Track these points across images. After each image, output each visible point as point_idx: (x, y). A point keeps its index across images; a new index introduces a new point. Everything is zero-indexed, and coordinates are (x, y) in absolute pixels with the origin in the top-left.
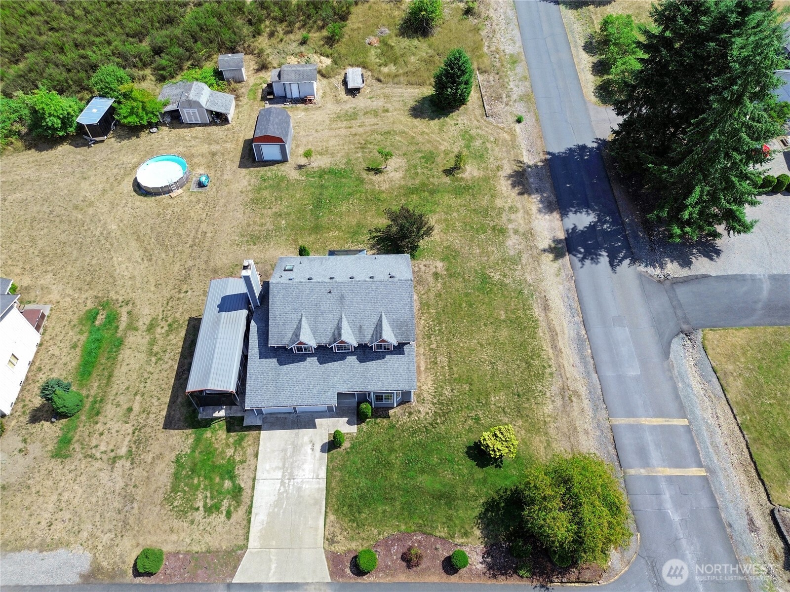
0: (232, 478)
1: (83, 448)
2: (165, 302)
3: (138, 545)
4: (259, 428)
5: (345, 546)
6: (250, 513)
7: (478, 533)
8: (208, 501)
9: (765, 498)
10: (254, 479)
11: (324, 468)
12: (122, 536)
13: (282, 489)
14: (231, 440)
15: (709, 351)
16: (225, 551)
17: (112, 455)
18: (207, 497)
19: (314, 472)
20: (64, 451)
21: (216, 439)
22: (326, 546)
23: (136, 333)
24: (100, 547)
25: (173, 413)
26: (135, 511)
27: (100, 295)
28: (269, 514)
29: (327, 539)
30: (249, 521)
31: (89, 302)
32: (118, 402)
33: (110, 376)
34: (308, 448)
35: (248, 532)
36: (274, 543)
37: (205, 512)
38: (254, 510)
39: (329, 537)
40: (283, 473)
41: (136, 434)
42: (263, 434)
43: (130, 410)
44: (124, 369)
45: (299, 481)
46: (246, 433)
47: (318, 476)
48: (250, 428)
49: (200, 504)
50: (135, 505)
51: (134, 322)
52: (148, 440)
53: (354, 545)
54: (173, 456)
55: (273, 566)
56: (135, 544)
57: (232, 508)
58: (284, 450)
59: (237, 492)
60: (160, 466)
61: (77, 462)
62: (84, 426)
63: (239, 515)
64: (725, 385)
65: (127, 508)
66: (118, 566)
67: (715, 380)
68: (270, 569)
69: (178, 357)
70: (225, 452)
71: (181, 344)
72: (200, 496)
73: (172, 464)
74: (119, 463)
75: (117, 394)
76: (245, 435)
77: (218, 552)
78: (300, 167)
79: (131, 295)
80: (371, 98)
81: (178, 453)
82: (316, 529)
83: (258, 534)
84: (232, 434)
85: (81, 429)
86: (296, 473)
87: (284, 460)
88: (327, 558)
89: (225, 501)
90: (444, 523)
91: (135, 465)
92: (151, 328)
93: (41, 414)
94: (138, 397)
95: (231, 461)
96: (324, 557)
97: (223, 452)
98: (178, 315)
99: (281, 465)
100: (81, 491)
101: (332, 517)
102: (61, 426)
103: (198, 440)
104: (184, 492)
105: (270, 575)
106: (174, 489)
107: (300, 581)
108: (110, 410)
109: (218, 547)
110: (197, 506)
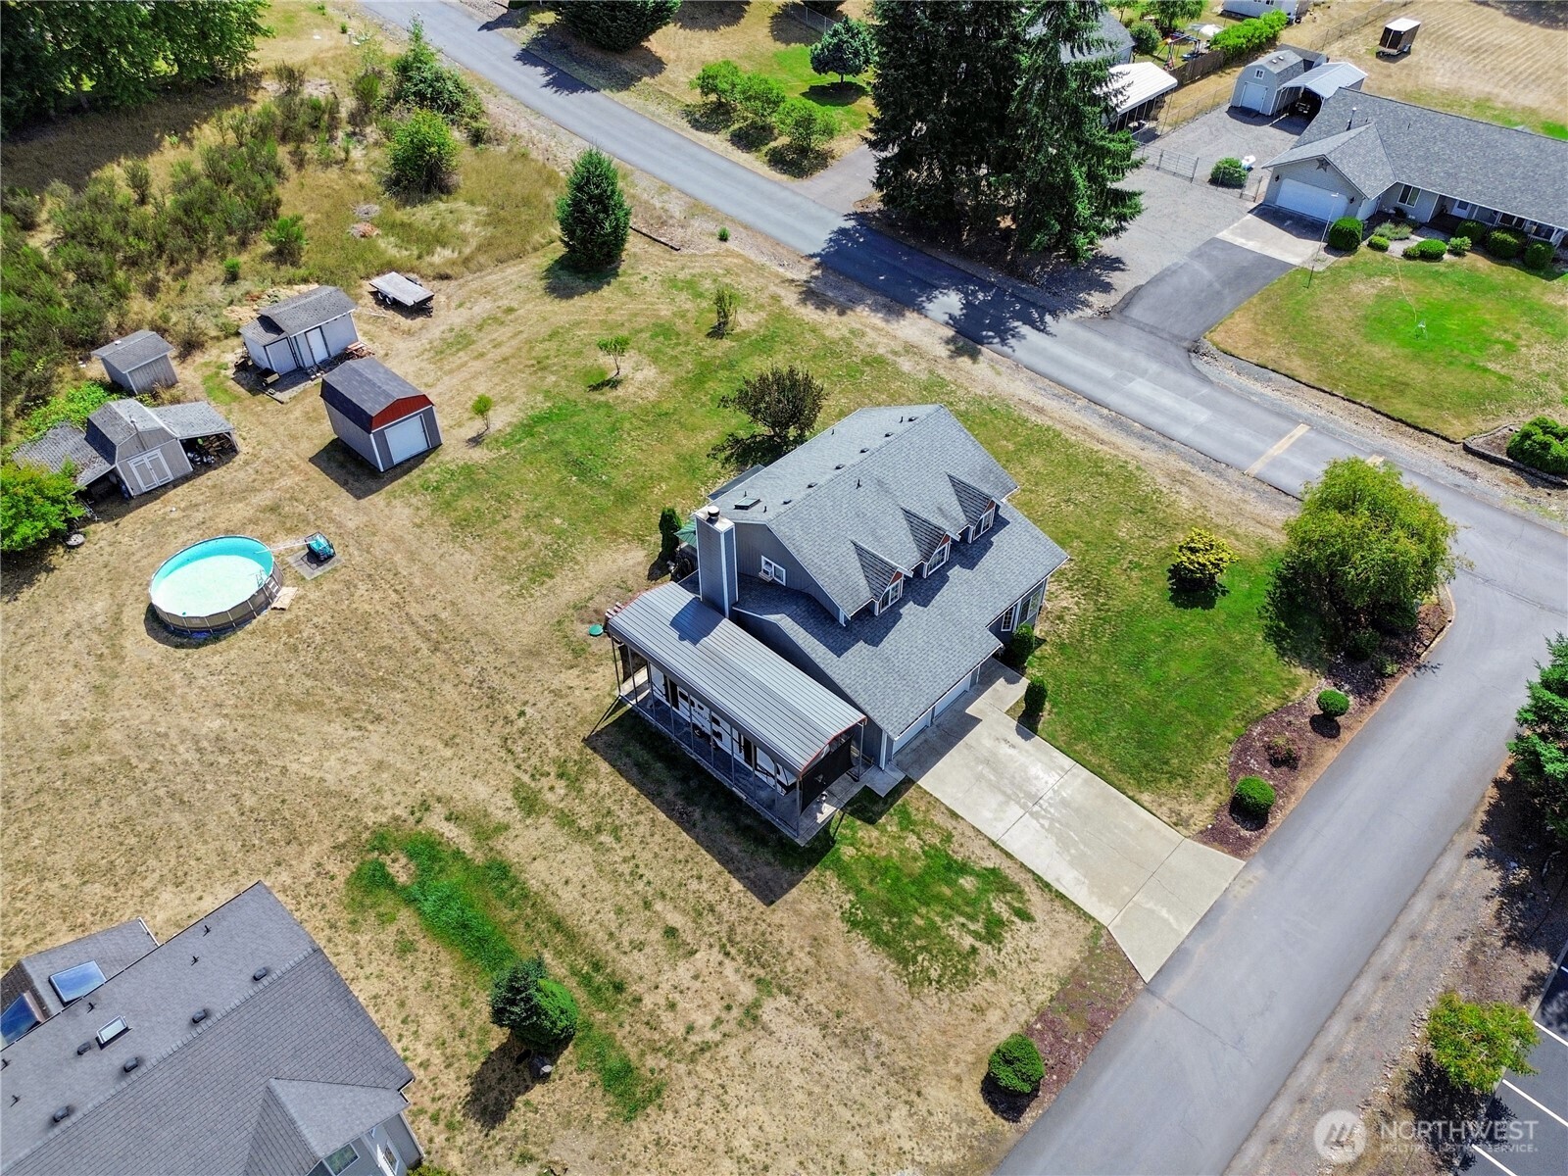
0: (964, 869)
1: (670, 1054)
2: (503, 754)
3: (959, 1079)
4: (908, 782)
5: (1204, 810)
6: (1047, 885)
7: (1300, 671)
8: (972, 927)
9: (1446, 443)
10: (994, 844)
11: (1057, 753)
12: (919, 1094)
13: (1046, 824)
14: (893, 829)
15: (1235, 352)
16: (1084, 960)
17: (736, 1012)
18: (963, 925)
19: (1052, 769)
20: (639, 1090)
21: (871, 846)
22: (1185, 832)
23: (512, 833)
24: (907, 1145)
25: (752, 874)
26: (888, 1044)
27: (342, 839)
28: (1071, 863)
29: (1176, 824)
30: (1061, 896)
31: (332, 867)
32: (631, 943)
33: (558, 925)
34: (1004, 750)
35: (1079, 909)
36: (1126, 889)
37: (989, 943)
38: (1047, 878)
39: (1174, 819)
40: (1018, 803)
41: (733, 951)
42: (925, 782)
43: (671, 932)
44: (568, 895)
45: (1050, 794)
46: (899, 802)
47: (1062, 769)
48: (897, 792)
49: (968, 941)
50: (876, 1036)
51: (483, 822)
52: (766, 942)
53: (1211, 802)
54: (837, 924)
55: (1164, 913)
56: (954, 1083)
57: (1016, 905)
58: (980, 777)
59: (996, 881)
60: (837, 954)
61: (688, 1082)
62: (621, 1025)
63: (1037, 902)
64: (1288, 373)
65: (870, 1054)
66: (972, 1136)
67: (1273, 375)
68: (1165, 921)
69: (644, 802)
70: (907, 850)
71: (622, 783)
72: (954, 933)
73: (853, 935)
74: (767, 1013)
75: (611, 934)
76: (903, 805)
77: (1076, 970)
78: (476, 441)
79: (412, 792)
80: (461, 305)
81: (838, 914)
82: (1149, 826)
83: (1094, 899)
84: (883, 820)
85: (619, 1036)
86: (1033, 790)
87: (996, 788)
88: (1205, 843)
89: (994, 905)
90: (1259, 692)
91: (796, 991)
92: (529, 804)
93: (496, 1093)
94: (658, 906)
95: (931, 853)
96: (1201, 846)
97: (903, 852)
98: (554, 752)
99: (1001, 798)
100: (760, 1109)
101: (1146, 797)
102: (570, 1068)
103: (843, 871)
104: (923, 949)
105: (1175, 926)
106: (904, 959)
107: (1215, 897)
108: (633, 965)
109: (1068, 963)
110: (968, 947)
